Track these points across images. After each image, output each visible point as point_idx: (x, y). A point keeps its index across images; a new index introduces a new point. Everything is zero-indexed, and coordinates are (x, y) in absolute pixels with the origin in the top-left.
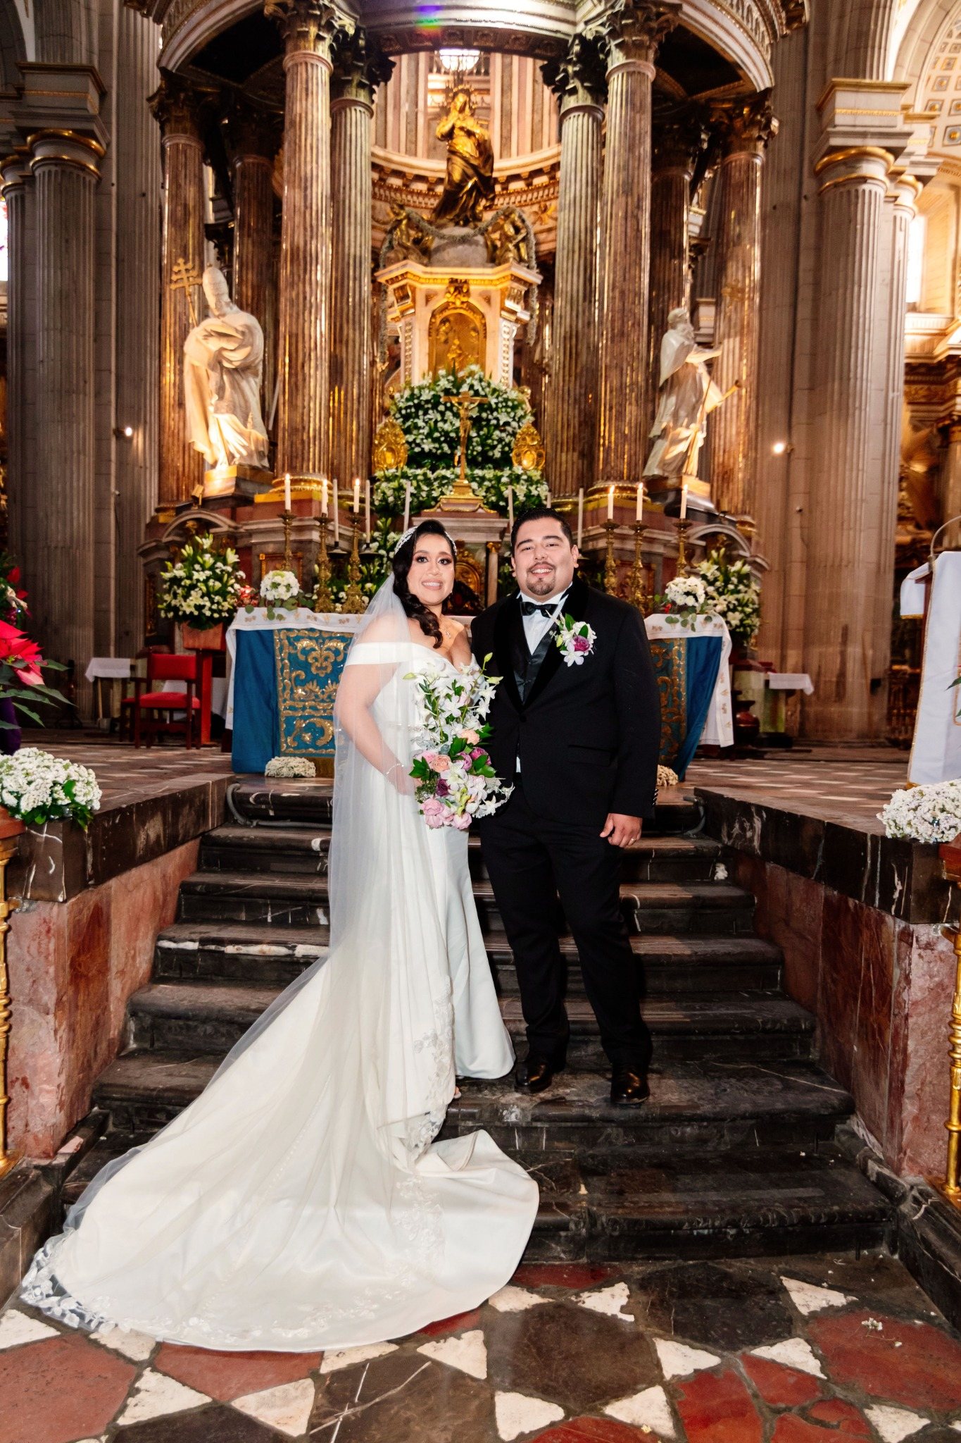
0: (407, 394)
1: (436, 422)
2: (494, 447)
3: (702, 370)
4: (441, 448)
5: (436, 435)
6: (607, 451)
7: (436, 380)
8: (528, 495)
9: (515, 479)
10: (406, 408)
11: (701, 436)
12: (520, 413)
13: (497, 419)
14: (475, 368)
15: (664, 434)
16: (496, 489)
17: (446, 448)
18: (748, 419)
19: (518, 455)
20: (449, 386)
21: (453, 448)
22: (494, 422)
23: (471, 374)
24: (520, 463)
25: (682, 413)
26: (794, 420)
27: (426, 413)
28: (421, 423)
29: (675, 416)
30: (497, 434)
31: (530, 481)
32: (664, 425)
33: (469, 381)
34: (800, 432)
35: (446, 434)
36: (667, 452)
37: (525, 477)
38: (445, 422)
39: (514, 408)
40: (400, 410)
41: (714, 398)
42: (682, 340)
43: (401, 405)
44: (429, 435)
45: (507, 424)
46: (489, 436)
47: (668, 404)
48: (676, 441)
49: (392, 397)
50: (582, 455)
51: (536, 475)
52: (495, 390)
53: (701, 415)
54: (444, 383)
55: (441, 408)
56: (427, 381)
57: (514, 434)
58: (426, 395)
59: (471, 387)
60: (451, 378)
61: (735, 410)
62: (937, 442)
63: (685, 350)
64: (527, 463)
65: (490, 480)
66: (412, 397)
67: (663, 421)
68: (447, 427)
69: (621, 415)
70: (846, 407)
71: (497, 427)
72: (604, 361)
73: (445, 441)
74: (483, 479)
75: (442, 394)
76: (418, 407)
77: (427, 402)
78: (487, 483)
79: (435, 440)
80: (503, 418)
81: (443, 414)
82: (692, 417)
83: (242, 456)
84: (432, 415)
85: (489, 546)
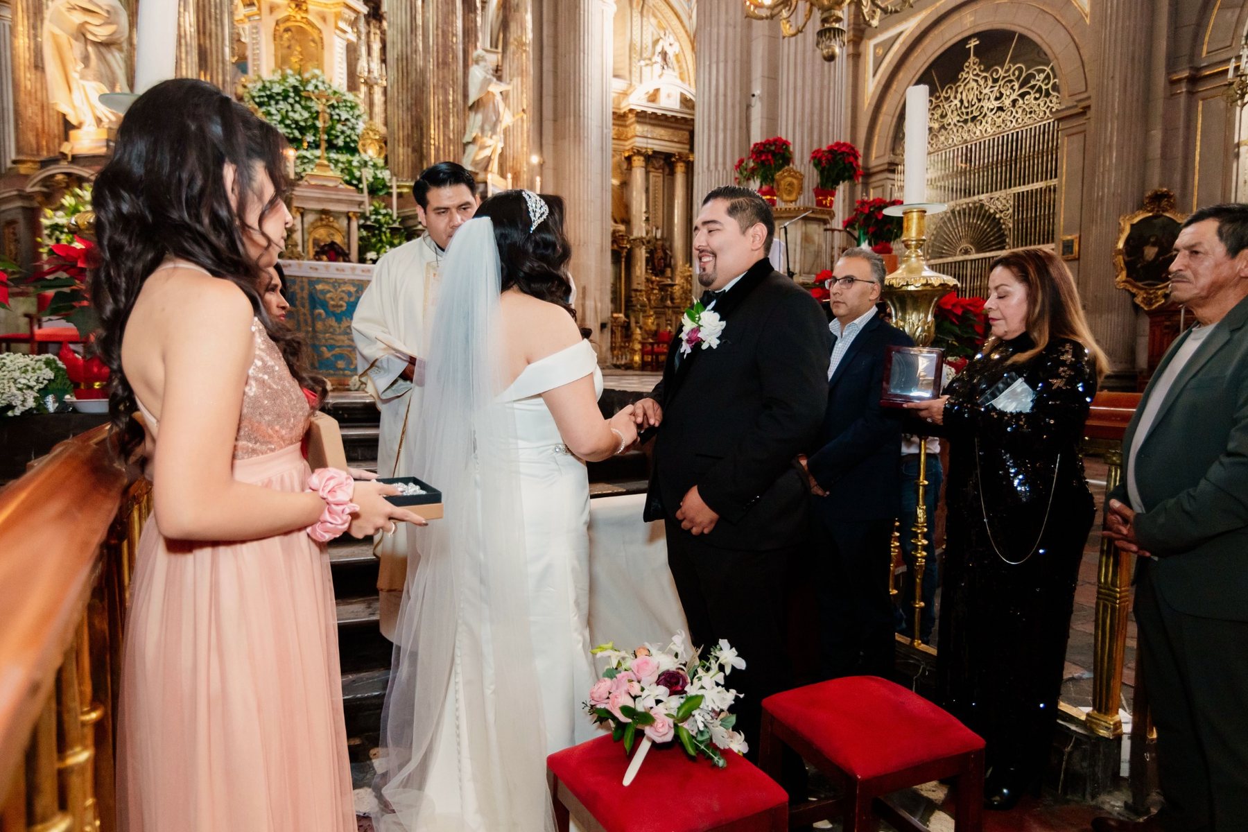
0: (259, 85)
1: (287, 111)
2: (337, 137)
3: (499, 98)
4: (292, 133)
5: (288, 122)
6: (437, 149)
7: (284, 77)
8: (375, 178)
9: (365, 164)
10: (260, 97)
11: (501, 145)
12: (357, 112)
13: (339, 115)
14: (317, 72)
15: (474, 141)
16: (348, 170)
17: (297, 134)
18: (528, 137)
19: (364, 145)
20: (297, 84)
21: (302, 134)
22: (336, 117)
23: (315, 77)
24: (365, 151)
25: (487, 127)
26: (544, 142)
27: (277, 103)
28: (273, 111)
29: (482, 129)
30: (339, 127)
31: (375, 166)
32: (474, 135)
33: (314, 82)
34: (548, 148)
35: (296, 122)
36: (477, 154)
37: (371, 163)
38: (294, 111)
39: (352, 108)
40: (253, 98)
41: (507, 119)
42: (484, 73)
43: (255, 94)
44: (281, 122)
45: (347, 120)
46: (332, 128)
47: (476, 120)
48: (483, 147)
49: (245, 87)
50: (414, 150)
51: (381, 162)
52: (335, 93)
53: (500, 129)
54: (292, 81)
55: (291, 101)
56: (277, 77)
57: (353, 129)
58: (277, 89)
59: (316, 87)
60: (298, 77)
61: (519, 129)
62: (625, 166)
63: (486, 82)
64: (371, 153)
65: (343, 163)
66: (264, 88)
67: (472, 132)
68: (297, 116)
69: (446, 124)
70: (578, 138)
71: (339, 121)
72: (432, 80)
73: (296, 128)
74: (337, 161)
75: (291, 90)
76: (270, 97)
77: (278, 94)
78: (340, 165)
79: (288, 126)
80: (344, 116)
81: (292, 105)
82: (494, 130)
83: (110, 121)
84: (282, 105)
85: (351, 214)
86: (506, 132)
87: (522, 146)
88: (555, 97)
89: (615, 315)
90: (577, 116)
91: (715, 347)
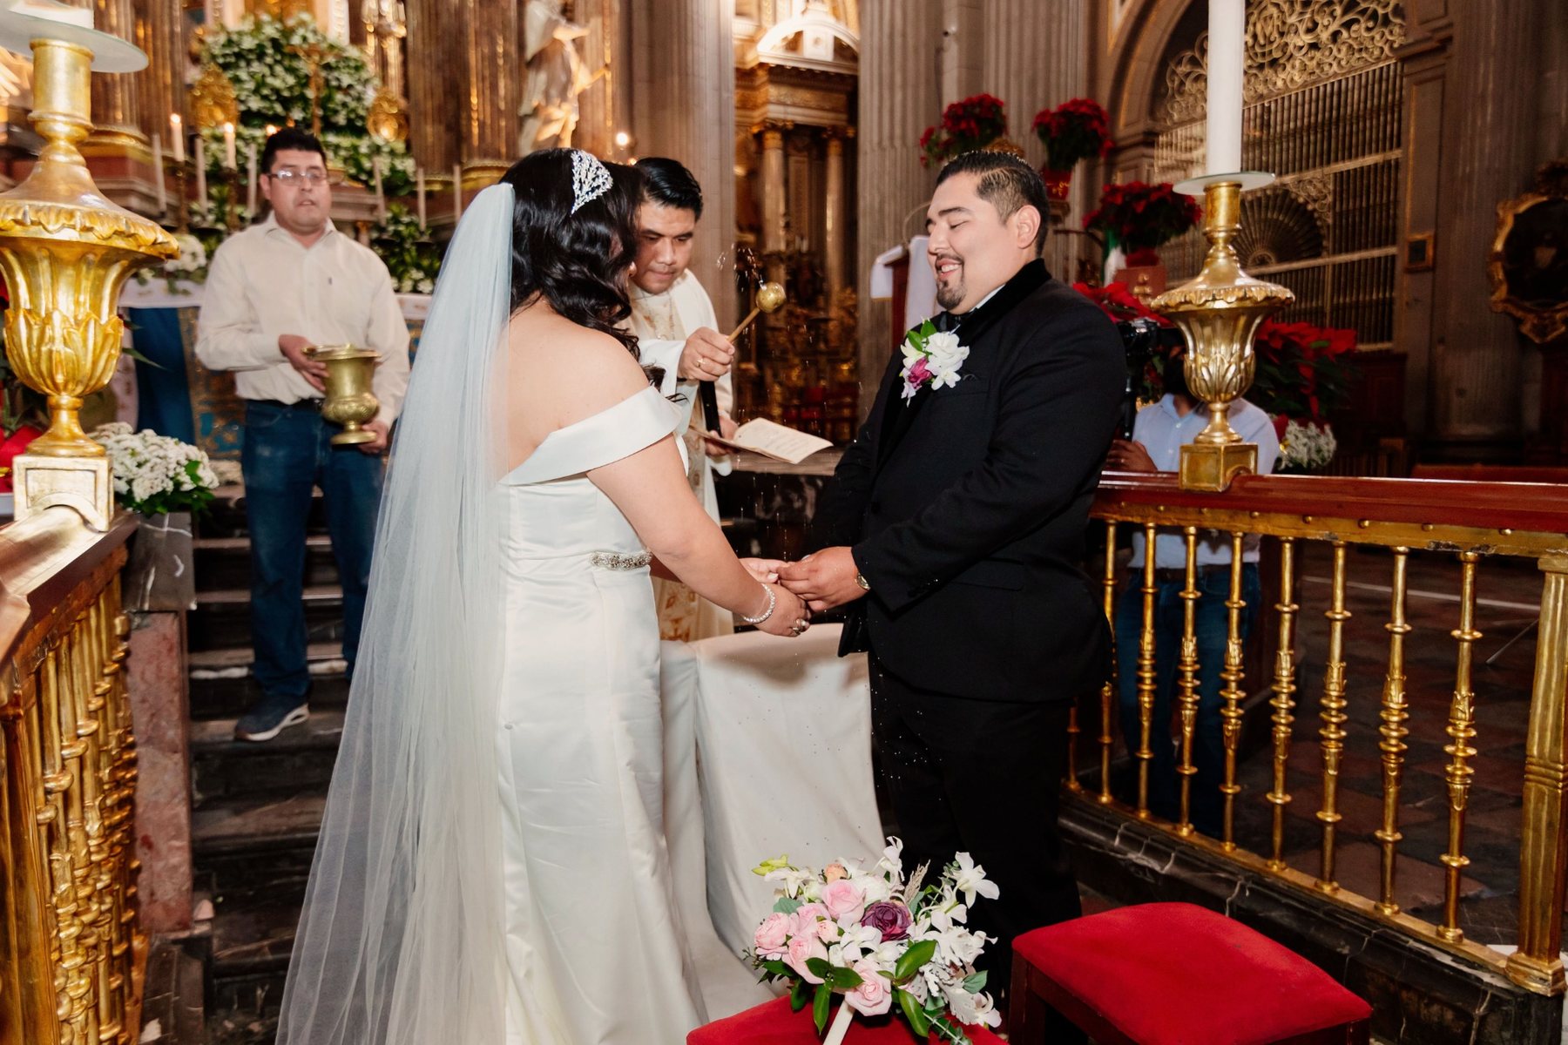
0: (222, 39)
1: (264, 76)
2: (336, 112)
3: (570, 49)
4: (272, 108)
5: (265, 92)
6: (482, 126)
7: (258, 26)
8: (393, 169)
9: (376, 150)
10: (225, 56)
11: (574, 118)
12: (364, 75)
13: (338, 79)
14: (305, 16)
15: (535, 112)
16: (353, 158)
17: (279, 108)
18: (613, 105)
19: (375, 123)
20: (276, 35)
21: (287, 108)
22: (334, 83)
23: (303, 24)
24: (377, 131)
25: (554, 92)
26: (636, 112)
27: (249, 63)
28: (243, 75)
29: (547, 95)
30: (339, 97)
31: (392, 153)
32: (535, 103)
33: (301, 31)
34: (642, 123)
35: (276, 91)
36: (539, 132)
37: (386, 149)
38: (273, 75)
39: (358, 68)
40: (214, 57)
41: (583, 79)
42: (547, 12)
43: (217, 51)
44: (256, 91)
45: (350, 86)
46: (329, 98)
47: (537, 81)
48: (548, 121)
49: (201, 41)
50: (449, 128)
51: (400, 146)
52: (332, 47)
53: (573, 93)
54: (270, 31)
55: (269, 60)
56: (248, 26)
57: (359, 99)
58: (249, 43)
59: (305, 39)
60: (278, 26)
61: (600, 94)
62: (753, 147)
63: (551, 25)
64: (386, 133)
65: (346, 149)
66: (230, 43)
67: (533, 99)
68: (277, 83)
69: (494, 87)
70: (686, 106)
71: (339, 88)
72: (472, 25)
73: (277, 100)
74: (337, 148)
75: (268, 44)
76: (239, 55)
77: (250, 51)
78: (343, 153)
79: (265, 98)
80: (346, 80)
81: (270, 67)
82: (563, 96)
83: (11, 96)
84: (256, 67)
85: (359, 224)
86: (582, 98)
87: (605, 119)
88: (651, 46)
89: (744, 366)
90: (685, 73)
91: (952, 385)
